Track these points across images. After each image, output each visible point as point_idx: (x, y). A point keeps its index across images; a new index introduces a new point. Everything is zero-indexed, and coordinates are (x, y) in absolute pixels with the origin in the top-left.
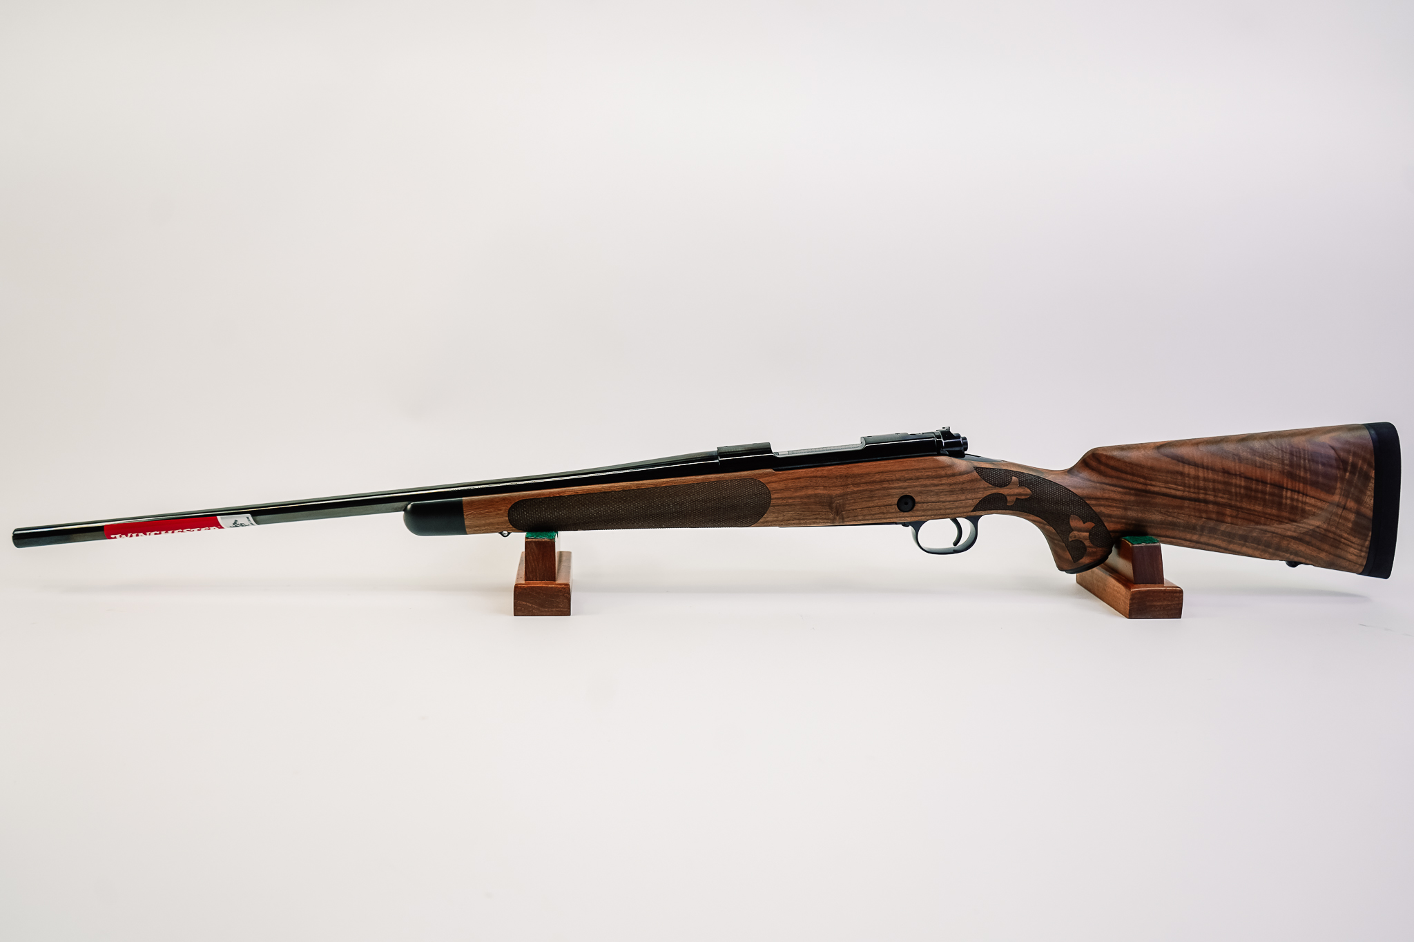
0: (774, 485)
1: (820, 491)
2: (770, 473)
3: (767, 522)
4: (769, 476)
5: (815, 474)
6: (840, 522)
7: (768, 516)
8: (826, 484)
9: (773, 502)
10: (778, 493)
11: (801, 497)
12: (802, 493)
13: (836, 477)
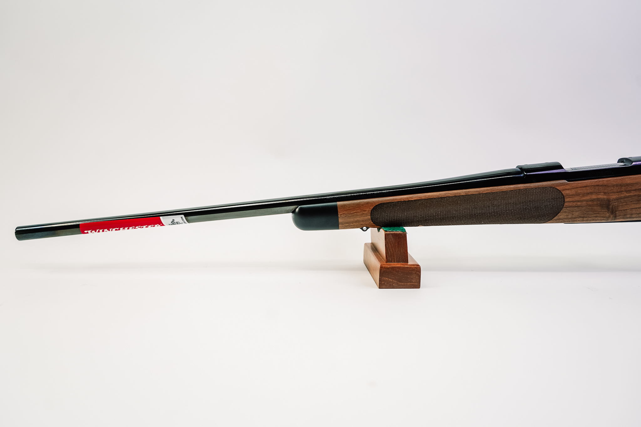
0: (567, 192)
1: (601, 196)
2: (564, 183)
3: (559, 219)
4: (564, 185)
5: (597, 184)
6: (612, 220)
7: (561, 215)
8: (606, 191)
9: (566, 204)
10: (570, 197)
11: (587, 201)
12: (588, 198)
13: (613, 186)
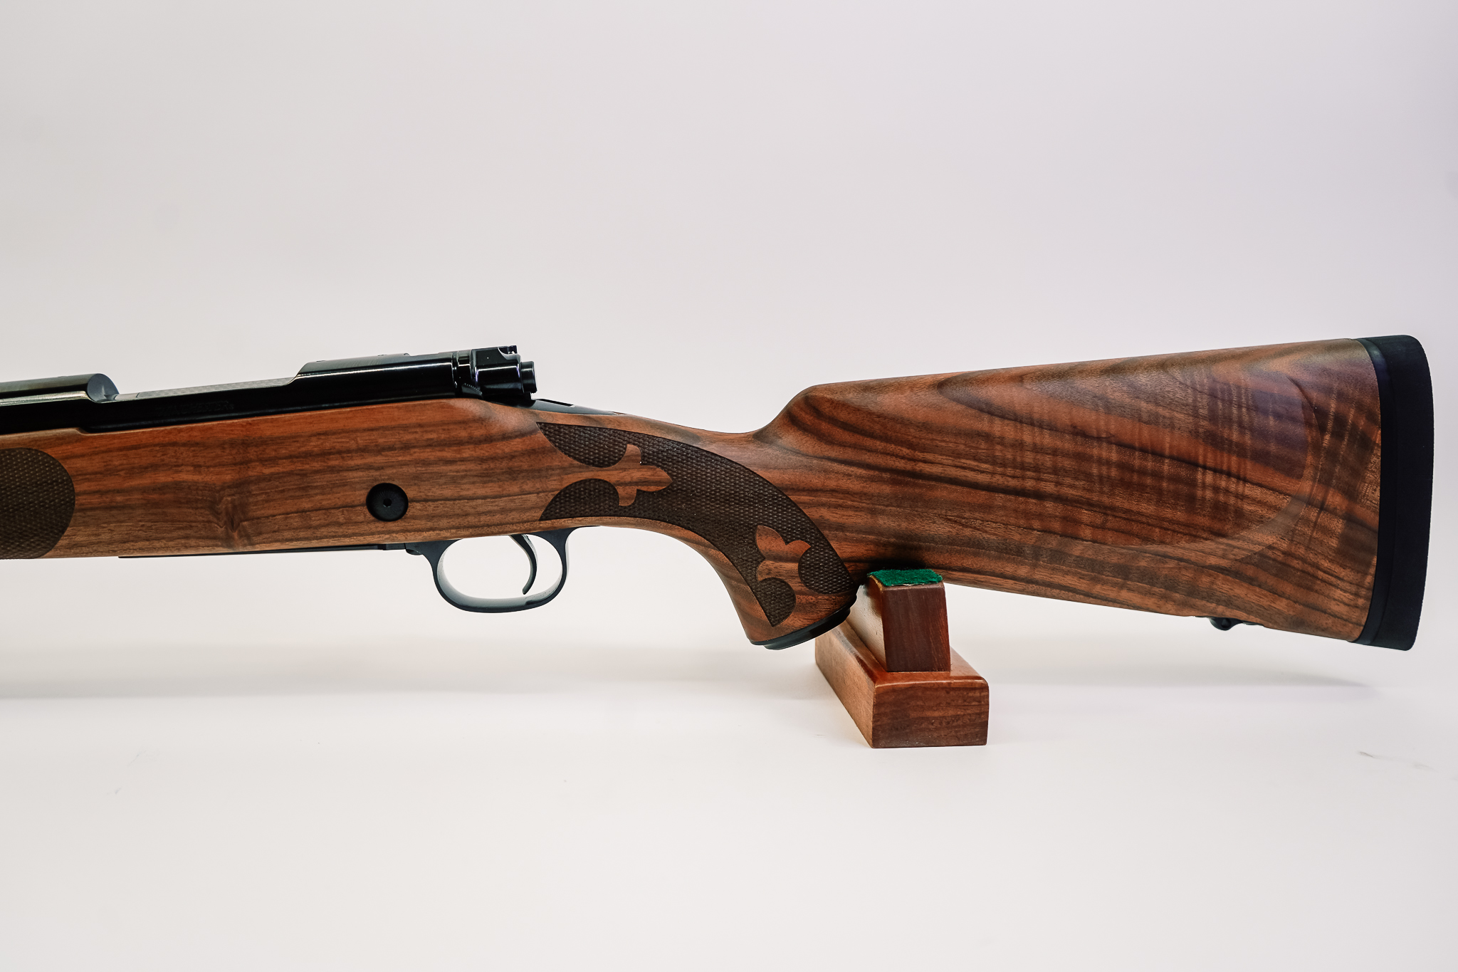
0: (80, 463)
1: (186, 476)
2: (74, 435)
3: (77, 545)
4: (69, 443)
5: (172, 438)
6: (245, 546)
7: (74, 533)
8: (200, 460)
9: (80, 500)
10: (89, 480)
11: (144, 490)
12: (146, 480)
13: (222, 446)
